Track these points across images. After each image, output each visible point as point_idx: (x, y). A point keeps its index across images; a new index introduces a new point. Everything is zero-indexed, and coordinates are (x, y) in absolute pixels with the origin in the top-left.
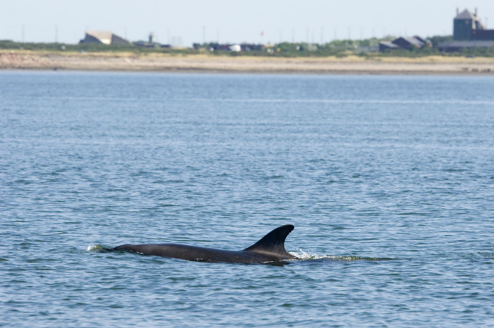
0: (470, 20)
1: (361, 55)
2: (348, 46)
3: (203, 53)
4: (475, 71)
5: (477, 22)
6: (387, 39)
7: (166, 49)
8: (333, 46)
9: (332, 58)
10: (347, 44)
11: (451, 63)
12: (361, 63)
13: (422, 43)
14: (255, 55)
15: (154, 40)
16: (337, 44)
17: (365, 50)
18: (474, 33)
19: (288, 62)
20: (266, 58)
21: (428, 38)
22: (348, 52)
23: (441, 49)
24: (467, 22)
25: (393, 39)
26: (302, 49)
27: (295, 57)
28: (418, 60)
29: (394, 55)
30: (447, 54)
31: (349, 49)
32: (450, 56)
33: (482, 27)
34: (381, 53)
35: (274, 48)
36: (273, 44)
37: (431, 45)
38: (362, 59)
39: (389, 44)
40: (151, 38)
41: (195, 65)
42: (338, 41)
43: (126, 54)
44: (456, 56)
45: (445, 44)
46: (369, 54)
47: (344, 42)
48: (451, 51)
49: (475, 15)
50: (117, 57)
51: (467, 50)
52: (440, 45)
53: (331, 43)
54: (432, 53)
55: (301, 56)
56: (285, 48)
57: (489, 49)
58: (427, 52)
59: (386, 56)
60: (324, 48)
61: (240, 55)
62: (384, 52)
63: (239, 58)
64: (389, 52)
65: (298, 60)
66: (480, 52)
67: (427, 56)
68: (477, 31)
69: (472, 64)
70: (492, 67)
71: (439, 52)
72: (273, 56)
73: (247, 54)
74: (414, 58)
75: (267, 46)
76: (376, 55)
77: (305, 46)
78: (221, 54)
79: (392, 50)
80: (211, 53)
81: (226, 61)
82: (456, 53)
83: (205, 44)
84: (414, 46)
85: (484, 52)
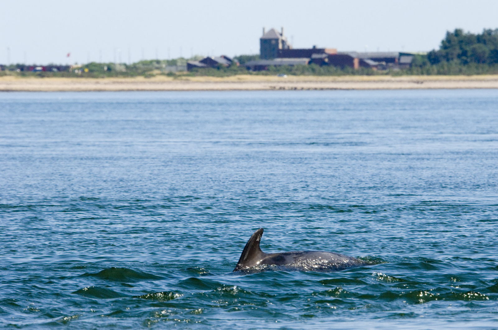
0: (277, 40)
1: (170, 74)
2: (157, 65)
3: (10, 75)
4: (282, 89)
5: (283, 42)
6: (195, 59)
8: (141, 66)
9: (140, 79)
10: (154, 63)
11: (260, 82)
12: (169, 82)
13: (229, 63)
14: (63, 76)
16: (144, 63)
17: (173, 69)
18: (280, 51)
19: (97, 83)
20: (75, 79)
21: (236, 58)
22: (156, 72)
23: (248, 68)
24: (273, 42)
25: (201, 59)
26: (109, 69)
27: (103, 77)
28: (226, 79)
29: (202, 75)
30: (254, 73)
31: (157, 68)
32: (257, 74)
33: (288, 47)
34: (189, 73)
35: (82, 69)
36: (79, 65)
37: (238, 64)
38: (170, 79)
39: (197, 63)
41: (2, 87)
42: (146, 61)
44: (263, 74)
45: (251, 63)
46: (178, 73)
47: (151, 62)
48: (259, 69)
49: (281, 35)
51: (274, 68)
52: (248, 63)
53: (139, 63)
54: (239, 72)
55: (110, 76)
56: (93, 68)
57: (296, 67)
58: (235, 71)
59: (194, 75)
60: (132, 68)
61: (48, 77)
62: (192, 71)
63: (46, 80)
64: (197, 71)
65: (107, 80)
66: (287, 70)
67: (235, 74)
68: (283, 50)
69: (279, 82)
70: (299, 86)
71: (246, 71)
72: (81, 76)
73: (55, 75)
74: (222, 76)
75: (75, 66)
76: (184, 75)
77: (112, 66)
78: (29, 76)
79: (200, 70)
80: (18, 74)
81: (34, 83)
82: (264, 72)
83: (11, 66)
84: (221, 65)
85: (291, 70)
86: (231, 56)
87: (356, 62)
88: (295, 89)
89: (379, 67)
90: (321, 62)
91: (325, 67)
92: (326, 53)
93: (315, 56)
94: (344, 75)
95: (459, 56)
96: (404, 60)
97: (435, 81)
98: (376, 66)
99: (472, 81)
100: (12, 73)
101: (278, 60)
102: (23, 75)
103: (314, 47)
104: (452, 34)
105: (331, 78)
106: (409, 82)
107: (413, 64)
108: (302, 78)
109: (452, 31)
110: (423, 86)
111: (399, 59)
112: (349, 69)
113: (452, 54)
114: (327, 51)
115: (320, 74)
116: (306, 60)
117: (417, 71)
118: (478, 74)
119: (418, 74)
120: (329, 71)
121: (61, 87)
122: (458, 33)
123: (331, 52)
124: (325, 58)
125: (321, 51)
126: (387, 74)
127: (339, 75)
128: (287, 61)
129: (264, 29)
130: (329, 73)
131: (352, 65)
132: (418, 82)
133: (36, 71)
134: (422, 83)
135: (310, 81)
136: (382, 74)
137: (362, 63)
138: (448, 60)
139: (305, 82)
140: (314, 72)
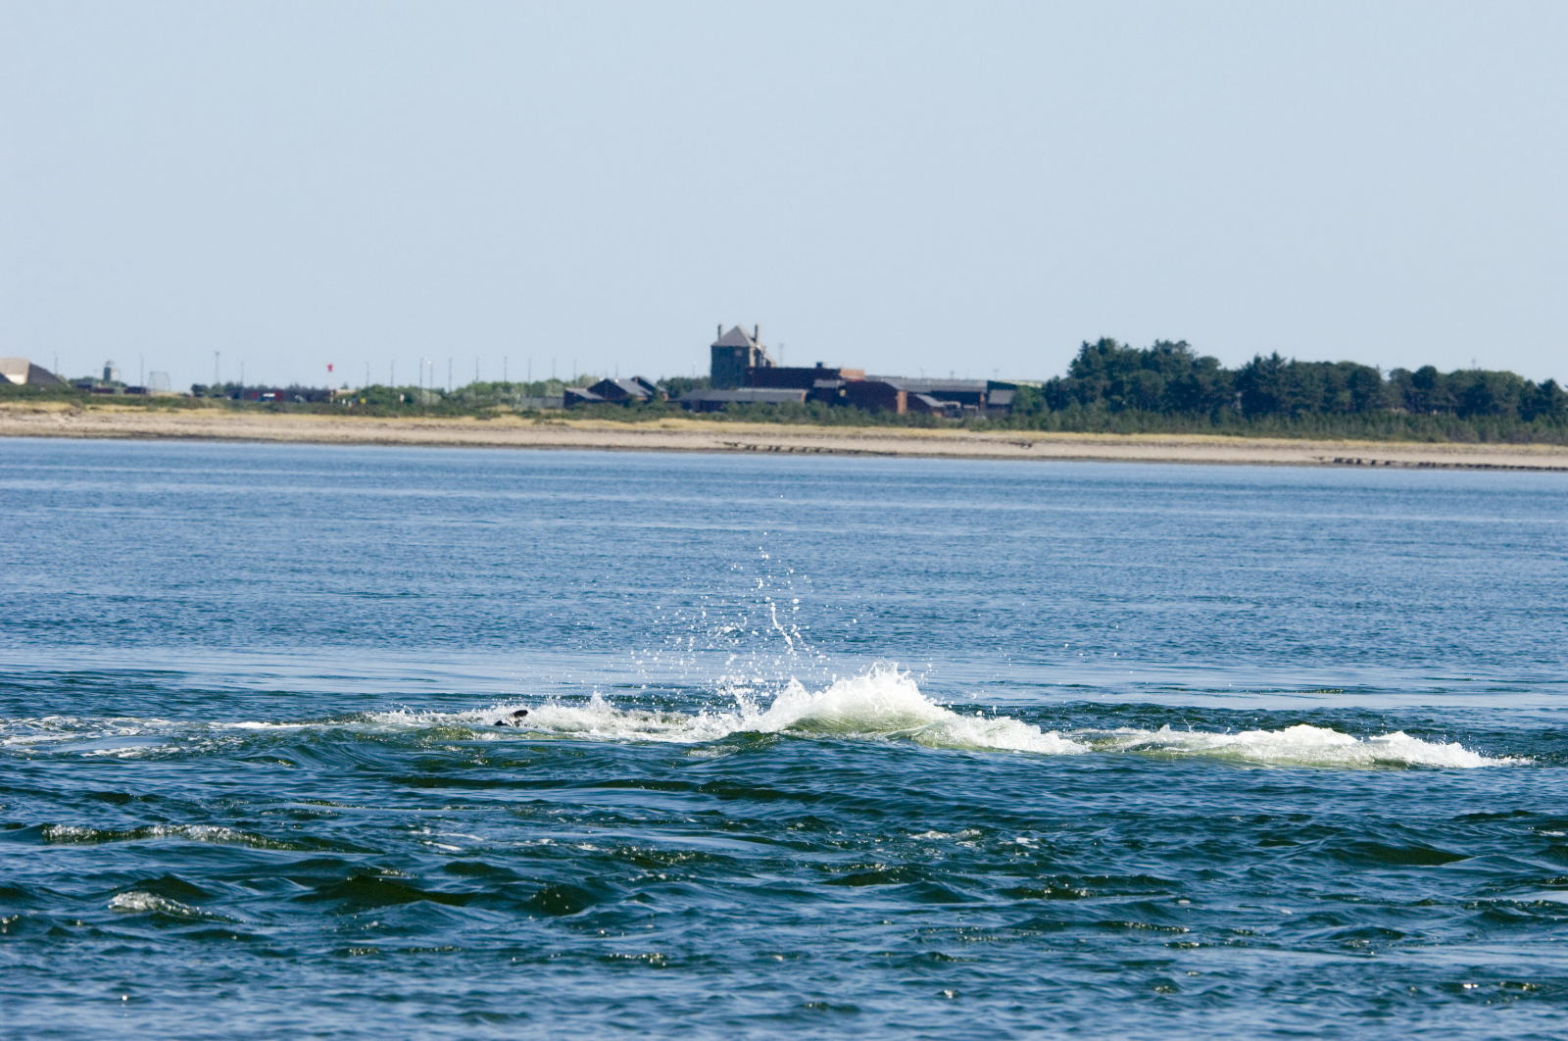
0: (746, 350)
1: (527, 414)
2: (505, 395)
3: (210, 406)
4: (751, 449)
5: (758, 353)
6: (581, 382)
7: (137, 396)
8: (472, 395)
9: (469, 420)
10: (500, 389)
11: (707, 434)
12: (525, 429)
13: (650, 393)
14: (314, 412)
15: (114, 377)
16: (478, 388)
17: (536, 403)
18: (751, 373)
19: (381, 426)
20: (338, 419)
21: (661, 382)
22: (503, 408)
23: (686, 405)
24: (739, 353)
25: (592, 384)
26: (409, 400)
27: (395, 416)
28: (639, 426)
29: (594, 416)
30: (698, 415)
31: (505, 401)
32: (703, 419)
33: (768, 363)
34: (566, 412)
35: (354, 397)
36: (351, 390)
37: (666, 397)
38: (529, 422)
39: (584, 392)
40: (107, 372)
41: (193, 429)
42: (483, 384)
43: (56, 406)
44: (714, 419)
45: (692, 396)
46: (544, 412)
47: (495, 386)
48: (708, 408)
49: (754, 340)
50: (36, 412)
51: (737, 407)
52: (685, 396)
53: (469, 388)
54: (668, 412)
55: (408, 414)
56: (376, 397)
57: (780, 406)
58: (659, 409)
59: (576, 418)
60: (455, 400)
61: (285, 412)
62: (572, 409)
63: (283, 417)
64: (583, 409)
65: (400, 421)
66: (763, 412)
67: (658, 417)
68: (757, 369)
69: (746, 434)
70: (786, 443)
71: (681, 412)
72: (352, 413)
73: (299, 410)
74: (631, 421)
75: (340, 392)
76: (556, 416)
77: (415, 395)
78: (246, 409)
79: (589, 406)
80: (227, 405)
81: (256, 423)
82: (717, 413)
83: (214, 387)
84: (633, 397)
85: (769, 413)
86: (653, 378)
87: (901, 399)
88: (778, 449)
89: (947, 412)
90: (831, 397)
91: (839, 408)
92: (840, 378)
93: (819, 383)
94: (876, 425)
95: (1106, 394)
96: (997, 398)
97: (1058, 442)
98: (940, 410)
99: (1129, 443)
100: (215, 402)
101: (745, 392)
102: (236, 407)
103: (819, 365)
104: (1093, 348)
105: (851, 430)
106: (1003, 442)
107: (1015, 407)
108: (792, 428)
109: (1093, 341)
110: (1031, 452)
111: (987, 396)
112: (887, 413)
113: (1093, 388)
114: (842, 375)
115: (829, 422)
116: (804, 392)
117: (1022, 422)
118: (1142, 431)
119: (1022, 429)
120: (846, 416)
121: (309, 433)
122: (1105, 346)
123: (854, 377)
124: (841, 388)
125: (833, 374)
126: (961, 426)
127: (865, 425)
128: (764, 393)
129: (719, 327)
130: (846, 421)
131: (893, 405)
132: (1022, 444)
133: (264, 399)
134: (1030, 446)
135: (808, 436)
136: (952, 426)
137: (913, 401)
138: (1083, 401)
139: (798, 436)
140: (815, 417)
